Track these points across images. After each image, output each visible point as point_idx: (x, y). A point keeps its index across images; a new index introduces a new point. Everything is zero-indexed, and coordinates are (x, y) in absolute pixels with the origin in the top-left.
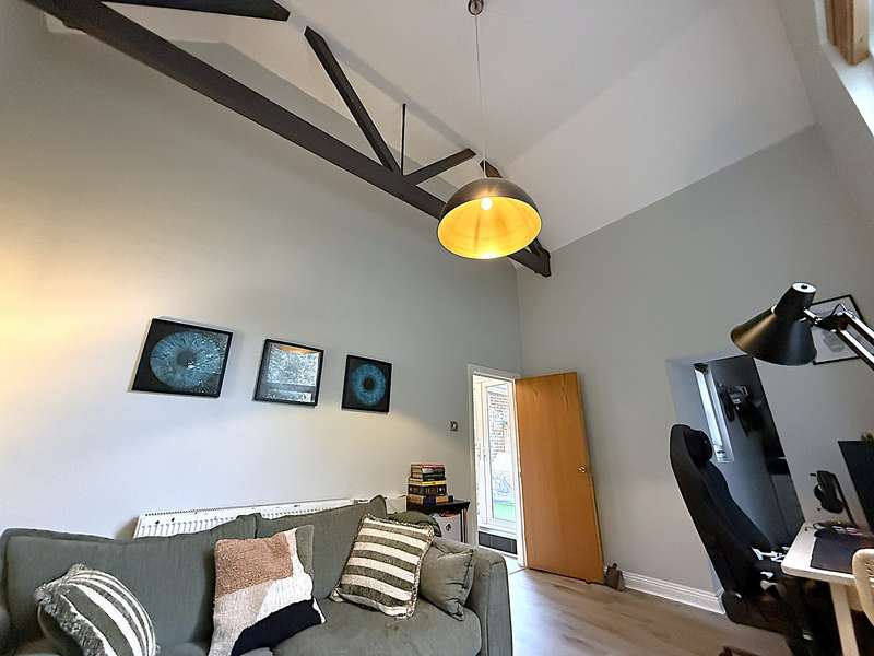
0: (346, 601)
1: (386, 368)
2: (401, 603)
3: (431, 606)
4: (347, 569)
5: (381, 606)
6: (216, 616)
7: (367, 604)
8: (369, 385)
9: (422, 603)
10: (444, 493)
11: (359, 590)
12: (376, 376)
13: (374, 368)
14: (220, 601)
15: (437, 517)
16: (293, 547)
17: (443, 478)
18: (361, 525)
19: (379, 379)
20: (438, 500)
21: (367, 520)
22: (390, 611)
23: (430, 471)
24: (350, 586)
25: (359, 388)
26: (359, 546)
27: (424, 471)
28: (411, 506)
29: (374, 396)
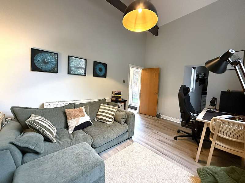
0: (98, 121)
1: (105, 65)
2: (111, 122)
3: (117, 122)
4: (97, 115)
5: (106, 122)
6: (68, 124)
7: (103, 122)
8: (100, 70)
9: (115, 122)
10: (121, 98)
11: (100, 119)
12: (102, 67)
13: (102, 65)
14: (68, 121)
15: (119, 104)
16: (84, 110)
17: (121, 95)
18: (100, 105)
19: (103, 68)
20: (119, 99)
21: (102, 104)
22: (108, 123)
23: (117, 93)
24: (98, 118)
25: (98, 71)
26: (100, 110)
27: (116, 93)
28: (112, 101)
29: (102, 73)
